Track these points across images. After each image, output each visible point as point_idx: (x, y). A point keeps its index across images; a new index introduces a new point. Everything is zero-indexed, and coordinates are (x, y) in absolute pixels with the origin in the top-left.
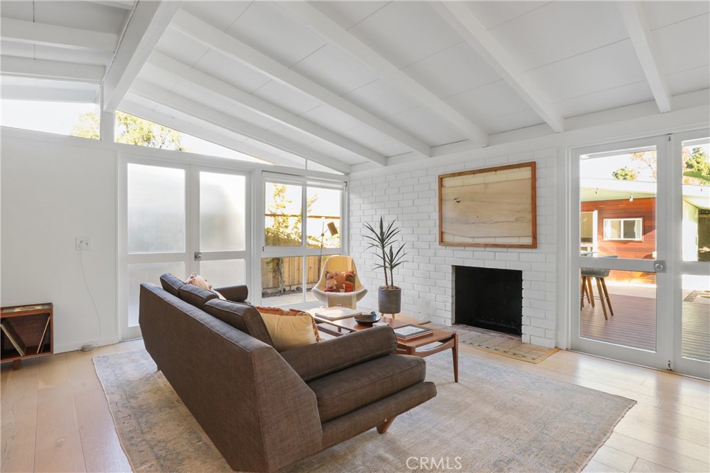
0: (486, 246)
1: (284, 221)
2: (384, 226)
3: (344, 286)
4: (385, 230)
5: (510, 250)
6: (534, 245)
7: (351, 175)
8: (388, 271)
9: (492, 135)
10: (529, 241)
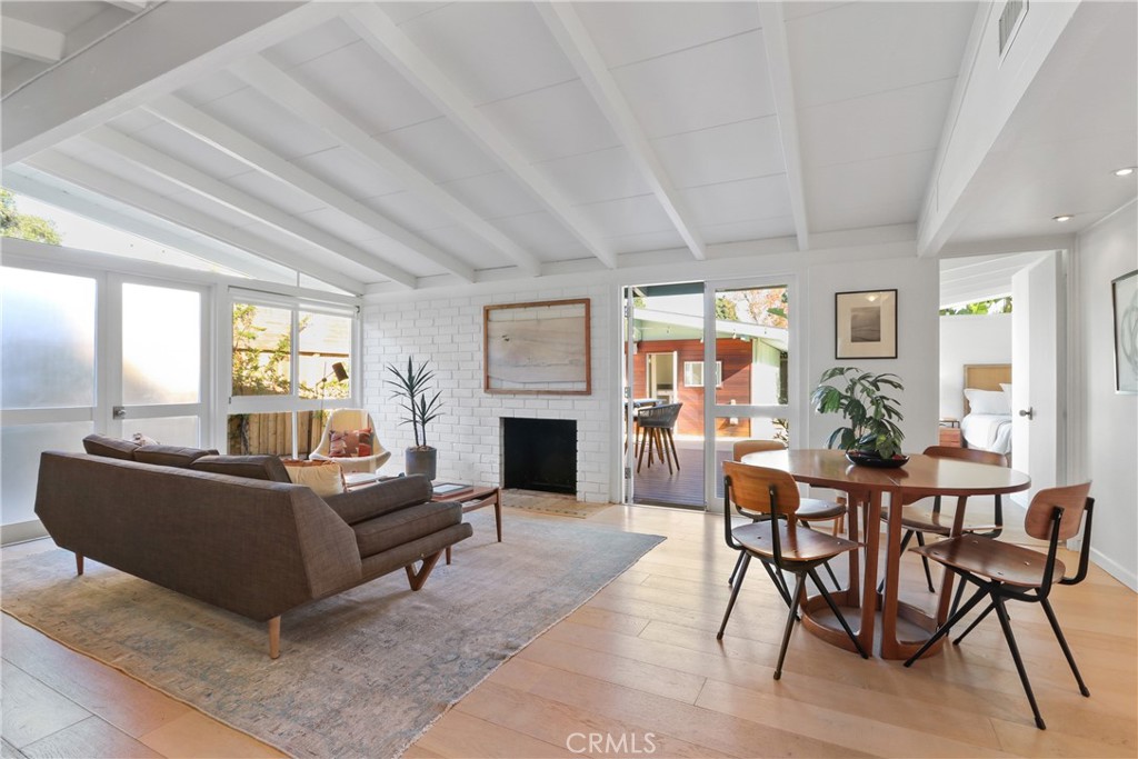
0: (539, 392)
1: (250, 360)
2: (413, 368)
3: (357, 449)
4: (415, 372)
5: (564, 397)
6: (588, 392)
7: (366, 297)
8: (419, 426)
9: (546, 264)
10: (582, 387)
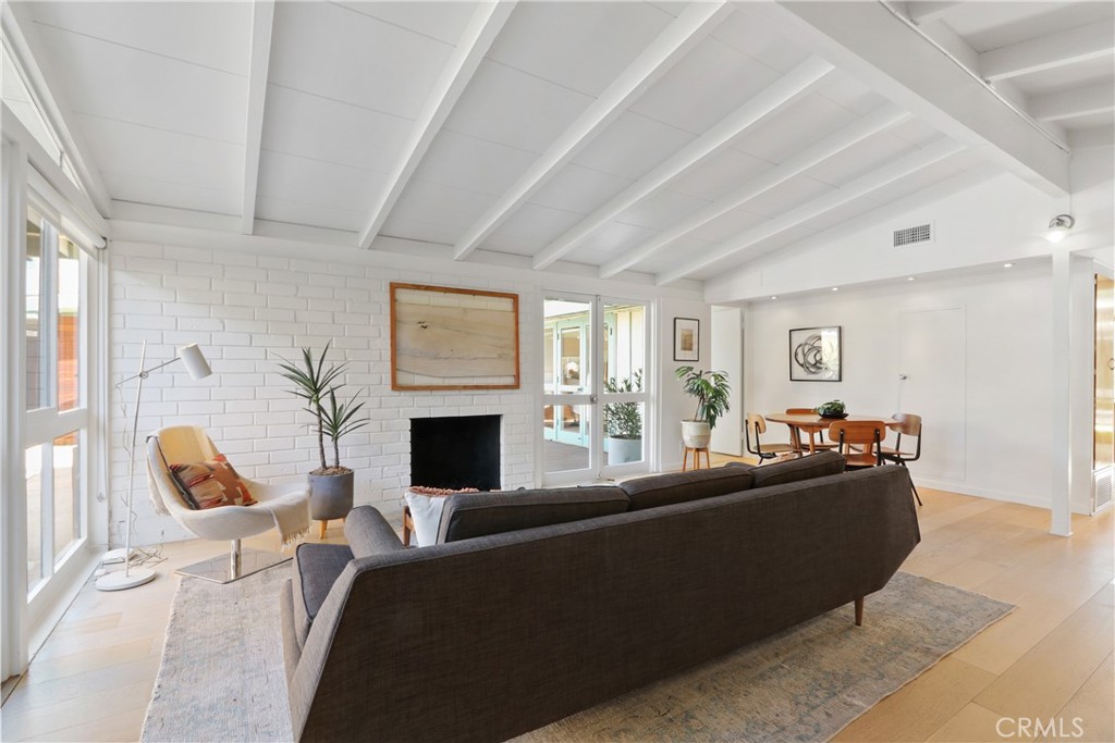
5: (491, 392)
6: (516, 386)
10: (510, 381)
